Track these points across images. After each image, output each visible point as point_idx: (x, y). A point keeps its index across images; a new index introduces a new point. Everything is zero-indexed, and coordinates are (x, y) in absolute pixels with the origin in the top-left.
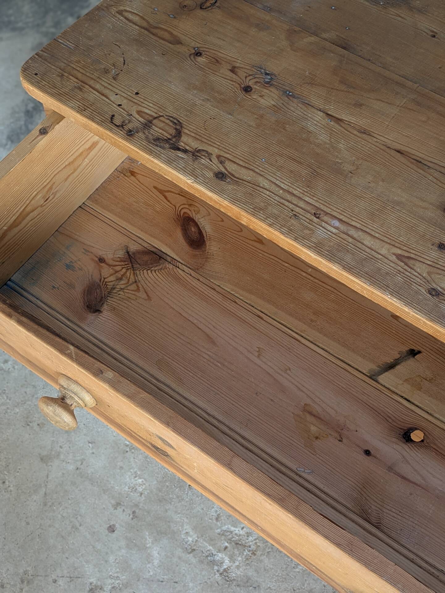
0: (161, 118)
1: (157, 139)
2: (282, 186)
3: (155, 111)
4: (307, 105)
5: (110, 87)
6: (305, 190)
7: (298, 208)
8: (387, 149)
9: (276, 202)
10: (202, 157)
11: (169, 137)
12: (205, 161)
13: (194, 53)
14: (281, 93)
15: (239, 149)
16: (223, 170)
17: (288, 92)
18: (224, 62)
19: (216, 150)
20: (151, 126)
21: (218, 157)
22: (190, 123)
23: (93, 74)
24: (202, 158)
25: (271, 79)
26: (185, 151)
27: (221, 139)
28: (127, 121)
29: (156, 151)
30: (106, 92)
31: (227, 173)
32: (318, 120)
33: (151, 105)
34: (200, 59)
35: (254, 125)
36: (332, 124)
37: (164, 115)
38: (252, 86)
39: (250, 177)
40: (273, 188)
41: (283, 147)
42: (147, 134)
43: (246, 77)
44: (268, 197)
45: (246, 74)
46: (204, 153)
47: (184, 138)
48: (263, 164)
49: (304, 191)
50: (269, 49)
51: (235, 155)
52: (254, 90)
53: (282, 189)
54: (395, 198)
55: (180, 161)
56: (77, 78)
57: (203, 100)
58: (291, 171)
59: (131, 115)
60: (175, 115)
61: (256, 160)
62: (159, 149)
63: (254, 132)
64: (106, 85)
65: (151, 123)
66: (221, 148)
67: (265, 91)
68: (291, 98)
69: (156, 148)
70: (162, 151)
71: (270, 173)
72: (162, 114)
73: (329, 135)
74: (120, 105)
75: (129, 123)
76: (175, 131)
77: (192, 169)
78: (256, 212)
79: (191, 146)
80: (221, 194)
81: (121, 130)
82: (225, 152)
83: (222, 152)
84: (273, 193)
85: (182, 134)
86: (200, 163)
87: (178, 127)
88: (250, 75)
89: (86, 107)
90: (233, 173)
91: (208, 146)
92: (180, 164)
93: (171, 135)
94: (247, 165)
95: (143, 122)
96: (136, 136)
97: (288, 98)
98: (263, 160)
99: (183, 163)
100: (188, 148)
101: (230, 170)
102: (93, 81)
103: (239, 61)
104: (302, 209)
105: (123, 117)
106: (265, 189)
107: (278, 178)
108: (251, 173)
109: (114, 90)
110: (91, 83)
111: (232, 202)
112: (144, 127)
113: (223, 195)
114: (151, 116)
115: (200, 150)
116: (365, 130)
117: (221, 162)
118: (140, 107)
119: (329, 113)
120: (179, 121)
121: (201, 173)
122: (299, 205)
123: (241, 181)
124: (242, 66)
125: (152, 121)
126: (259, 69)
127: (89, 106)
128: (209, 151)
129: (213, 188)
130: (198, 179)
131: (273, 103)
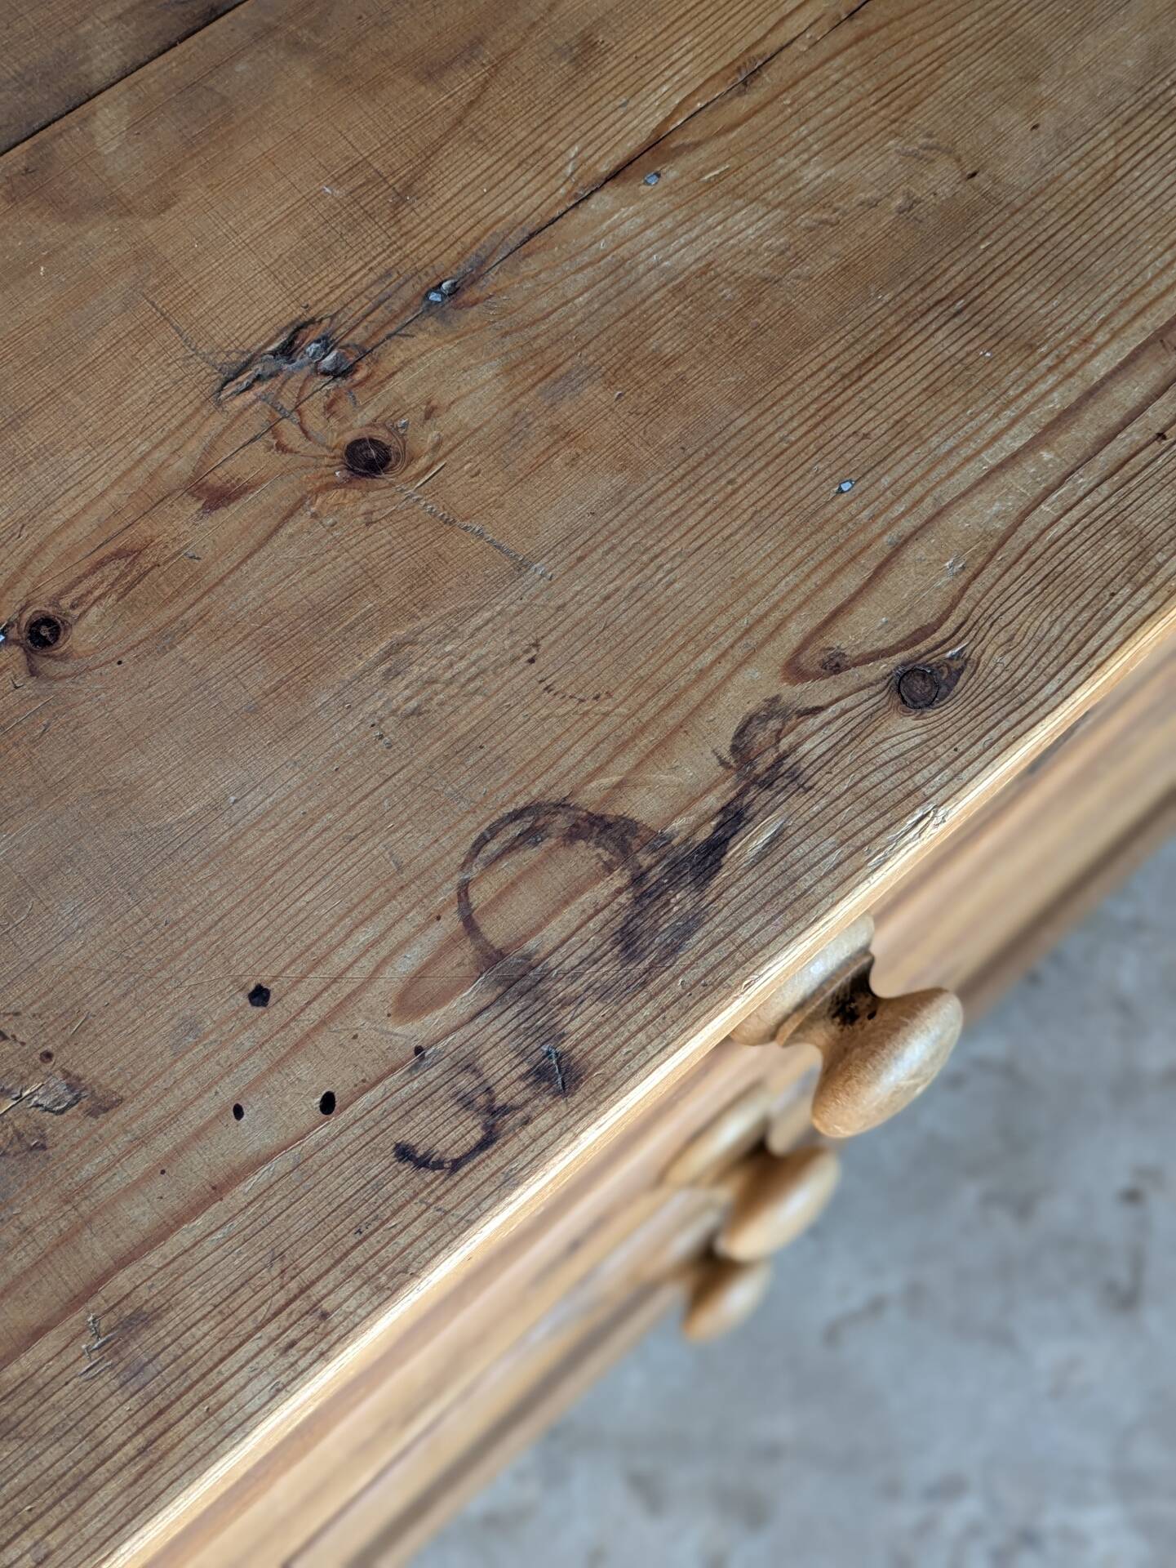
0: (479, 896)
1: (628, 941)
2: (1018, 445)
3: (420, 920)
4: (537, 241)
5: (164, 1144)
6: (1048, 362)
7: (1149, 413)
8: (858, 22)
9: (1105, 489)
10: (784, 744)
11: (619, 879)
12: (817, 739)
13: (29, 653)
14: (431, 324)
15: (760, 571)
16: (884, 667)
17: (434, 297)
18: (142, 525)
19: (750, 674)
20: (528, 957)
21: (794, 671)
22: (545, 761)
23: (27, 1231)
24: (793, 749)
25: (327, 344)
26: (734, 818)
27: (680, 640)
28: (465, 1082)
29: (712, 958)
30: (199, 1168)
31: (899, 658)
32: (640, 220)
33: (363, 937)
34: (82, 636)
35: (619, 480)
36: (673, 174)
37: (457, 878)
38: (349, 437)
39: (941, 561)
40: (1021, 483)
41: (783, 389)
42: (578, 987)
43: (281, 448)
44: (1075, 513)
45: (259, 445)
46: (762, 736)
47: (643, 807)
48: (873, 493)
49: (1050, 369)
50: (116, 308)
51: (798, 598)
52: (381, 435)
53: (1031, 447)
54: (1130, 63)
55: (798, 852)
56: (38, 1333)
57: (391, 675)
58: (932, 391)
59: (418, 1050)
60: (472, 827)
61: (842, 517)
62: (698, 941)
63: (660, 486)
64: (140, 1163)
65: (501, 954)
66: (738, 653)
67: (399, 384)
68: (475, 293)
69: (684, 958)
70: (714, 927)
71: (934, 476)
72: (449, 890)
73: (739, 203)
74: (328, 1104)
75: (477, 1072)
76: (582, 843)
77: (858, 807)
78: (1158, 581)
79: (704, 784)
80: (1034, 703)
81: (527, 1121)
82: (771, 636)
83: (768, 650)
84: (1050, 491)
85: (613, 811)
86: (825, 762)
87: (561, 822)
88: (272, 428)
89: (299, 1305)
90: (905, 629)
91: (713, 705)
92: (818, 853)
93: (609, 868)
94: (870, 562)
95: (489, 997)
96: (587, 1044)
97: (475, 304)
98: (846, 487)
99: (813, 840)
100: (713, 802)
101: (891, 640)
102: (87, 1234)
103: (160, 455)
104: (1158, 396)
105: (424, 1099)
106: (1026, 513)
107: (965, 452)
108: (917, 551)
109: (194, 1118)
110: (97, 1250)
111: (1087, 670)
112: (522, 994)
113: (1041, 696)
114: (452, 943)
115: (734, 749)
116: (734, 67)
117: (835, 666)
118: (371, 997)
119: (604, 168)
120: (517, 815)
121: (890, 769)
122: (1130, 405)
123: (965, 605)
124: (195, 447)
125: (487, 943)
126: (244, 379)
127: (293, 1286)
128: (751, 707)
129: (994, 733)
130: (928, 790)
131: (487, 373)
